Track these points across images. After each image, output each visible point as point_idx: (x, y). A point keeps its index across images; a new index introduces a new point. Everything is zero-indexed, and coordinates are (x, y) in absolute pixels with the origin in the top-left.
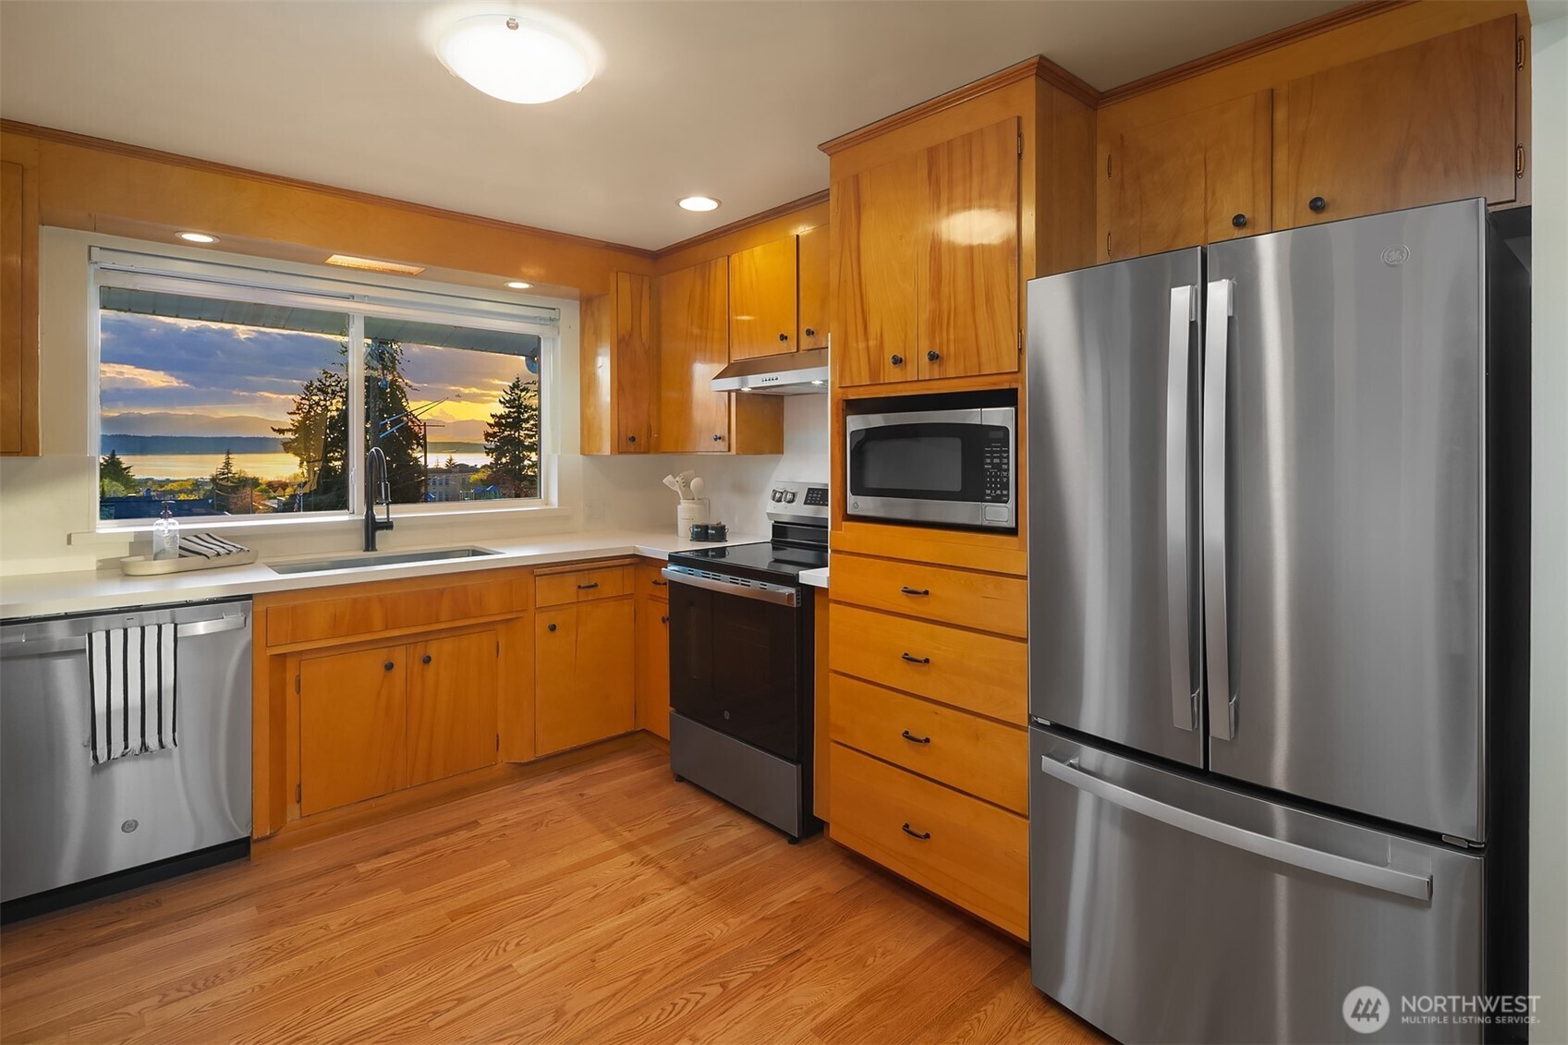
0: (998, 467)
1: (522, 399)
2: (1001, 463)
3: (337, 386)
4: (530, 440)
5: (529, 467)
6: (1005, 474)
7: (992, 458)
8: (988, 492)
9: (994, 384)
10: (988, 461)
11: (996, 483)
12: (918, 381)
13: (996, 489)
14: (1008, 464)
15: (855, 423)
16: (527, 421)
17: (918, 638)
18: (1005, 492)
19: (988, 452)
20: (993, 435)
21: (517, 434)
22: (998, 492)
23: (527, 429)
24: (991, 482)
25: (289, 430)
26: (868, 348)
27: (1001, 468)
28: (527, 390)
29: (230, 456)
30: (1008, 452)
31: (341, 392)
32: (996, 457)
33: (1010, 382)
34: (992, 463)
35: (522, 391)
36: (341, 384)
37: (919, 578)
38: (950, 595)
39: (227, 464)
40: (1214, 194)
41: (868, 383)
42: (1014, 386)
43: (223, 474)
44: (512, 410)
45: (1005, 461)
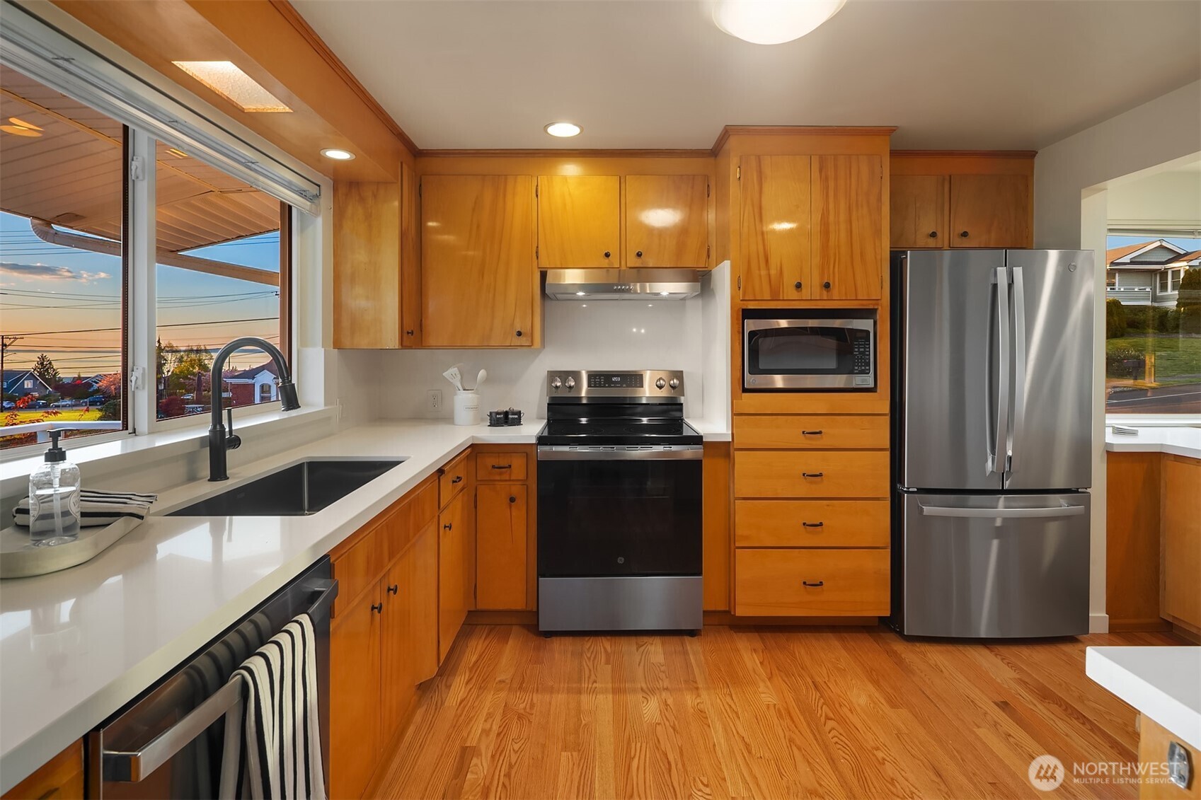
0: (863, 353)
2: (865, 351)
6: (867, 357)
7: (859, 348)
8: (856, 368)
9: (863, 305)
10: (856, 350)
11: (861, 362)
12: (811, 300)
13: (862, 366)
14: (869, 351)
15: (751, 325)
17: (813, 462)
18: (867, 368)
19: (856, 345)
20: (859, 335)
22: (863, 368)
24: (858, 362)
26: (769, 275)
27: (865, 354)
30: (869, 344)
32: (862, 348)
33: (874, 305)
34: (858, 351)
37: (812, 423)
38: (837, 432)
40: (919, 219)
41: (769, 299)
42: (876, 307)
45: (868, 350)
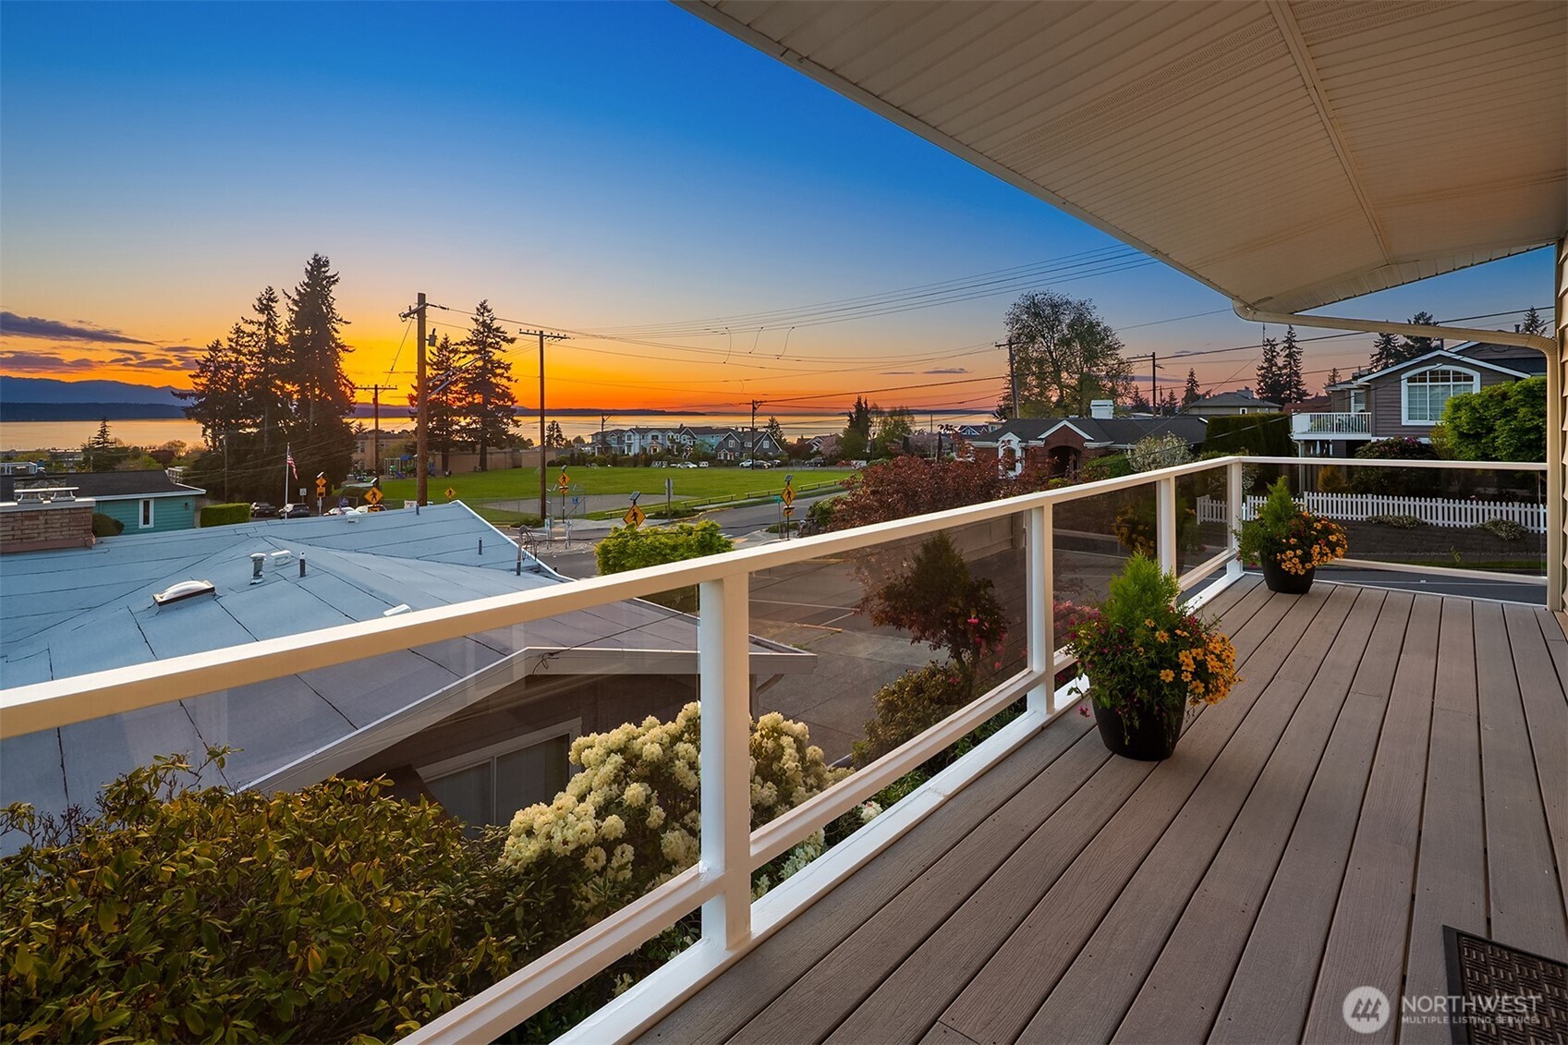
1: (451, 361)
3: (254, 346)
4: (459, 404)
5: (458, 431)
16: (455, 383)
21: (444, 398)
23: (456, 392)
25: (191, 394)
28: (456, 352)
29: (107, 424)
31: (258, 353)
35: (450, 352)
36: (260, 344)
39: (103, 432)
43: (98, 443)
44: (441, 372)
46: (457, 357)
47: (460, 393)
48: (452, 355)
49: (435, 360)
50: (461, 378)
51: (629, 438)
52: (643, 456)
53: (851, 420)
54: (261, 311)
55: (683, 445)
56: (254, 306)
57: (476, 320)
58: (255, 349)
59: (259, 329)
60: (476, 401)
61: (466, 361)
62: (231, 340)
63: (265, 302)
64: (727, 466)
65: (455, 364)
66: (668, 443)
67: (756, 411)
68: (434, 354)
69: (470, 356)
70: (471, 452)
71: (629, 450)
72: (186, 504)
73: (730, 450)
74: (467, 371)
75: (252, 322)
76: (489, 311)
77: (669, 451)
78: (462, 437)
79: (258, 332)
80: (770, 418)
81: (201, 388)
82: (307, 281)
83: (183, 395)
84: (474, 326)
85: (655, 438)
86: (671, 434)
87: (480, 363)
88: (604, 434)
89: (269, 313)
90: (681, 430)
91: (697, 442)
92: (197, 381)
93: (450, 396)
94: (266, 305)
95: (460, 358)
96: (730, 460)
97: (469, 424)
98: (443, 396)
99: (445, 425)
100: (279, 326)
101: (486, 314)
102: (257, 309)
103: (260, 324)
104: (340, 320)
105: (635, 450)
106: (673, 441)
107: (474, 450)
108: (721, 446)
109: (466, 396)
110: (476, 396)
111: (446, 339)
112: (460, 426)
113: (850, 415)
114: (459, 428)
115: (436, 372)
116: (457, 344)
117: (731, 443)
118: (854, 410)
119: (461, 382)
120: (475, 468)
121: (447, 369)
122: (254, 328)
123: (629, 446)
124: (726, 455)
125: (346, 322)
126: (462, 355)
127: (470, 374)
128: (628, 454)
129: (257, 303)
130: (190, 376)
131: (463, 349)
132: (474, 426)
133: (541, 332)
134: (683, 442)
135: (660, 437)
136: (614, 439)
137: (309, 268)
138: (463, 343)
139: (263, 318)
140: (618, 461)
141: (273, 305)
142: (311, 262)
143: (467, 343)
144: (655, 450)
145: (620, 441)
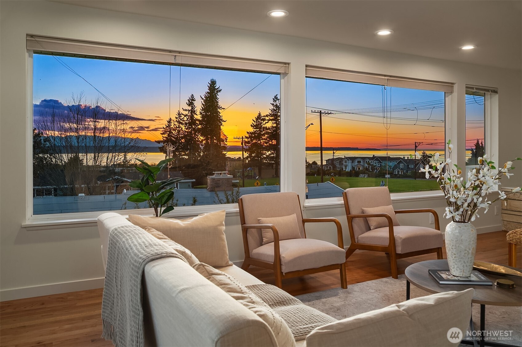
46: (265, 122)
47: (266, 140)
48: (262, 121)
49: (255, 124)
50: (266, 132)
51: (346, 162)
52: (354, 172)
53: (473, 153)
54: (189, 105)
55: (375, 166)
56: (187, 103)
57: (273, 104)
58: (187, 122)
59: (189, 113)
60: (273, 143)
61: (269, 125)
62: (176, 118)
63: (190, 101)
64: (399, 177)
65: (264, 126)
66: (366, 165)
67: (418, 148)
68: (254, 121)
69: (270, 122)
70: (271, 168)
71: (346, 168)
72: (189, 185)
73: (402, 169)
74: (269, 129)
75: (186, 110)
76: (278, 100)
77: (367, 169)
78: (267, 161)
79: (188, 114)
80: (423, 152)
81: (165, 139)
82: (208, 91)
83: (159, 142)
84: (272, 107)
85: (358, 162)
86: (368, 160)
87: (275, 125)
88: (333, 160)
89: (192, 106)
90: (374, 158)
91: (383, 164)
92: (164, 136)
93: (262, 141)
94: (191, 102)
95: (266, 123)
96: (401, 175)
97: (270, 154)
98: (258, 141)
99: (259, 154)
100: (196, 111)
101: (277, 101)
102: (188, 104)
103: (189, 111)
104: (221, 108)
105: (349, 169)
106: (369, 164)
107: (272, 167)
108: (395, 167)
109: (269, 141)
110: (273, 141)
111: (260, 114)
112: (266, 155)
113: (472, 150)
114: (266, 156)
115: (255, 130)
116: (264, 116)
117: (402, 166)
118: (475, 147)
119: (267, 134)
120: (273, 175)
121: (260, 128)
122: (187, 113)
123: (346, 166)
124: (398, 172)
125: (223, 109)
126: (267, 121)
127: (270, 130)
128: (345, 171)
129: (188, 102)
130: (161, 134)
131: (267, 118)
132: (272, 155)
133: (321, 111)
134: (374, 164)
135: (362, 162)
136: (337, 163)
137: (209, 86)
138: (267, 116)
139: (190, 108)
140: (341, 173)
141: (194, 102)
142: (210, 83)
143: (269, 115)
144: (359, 169)
145: (341, 163)
